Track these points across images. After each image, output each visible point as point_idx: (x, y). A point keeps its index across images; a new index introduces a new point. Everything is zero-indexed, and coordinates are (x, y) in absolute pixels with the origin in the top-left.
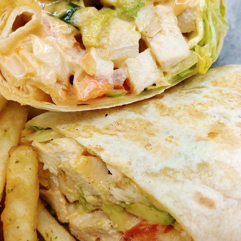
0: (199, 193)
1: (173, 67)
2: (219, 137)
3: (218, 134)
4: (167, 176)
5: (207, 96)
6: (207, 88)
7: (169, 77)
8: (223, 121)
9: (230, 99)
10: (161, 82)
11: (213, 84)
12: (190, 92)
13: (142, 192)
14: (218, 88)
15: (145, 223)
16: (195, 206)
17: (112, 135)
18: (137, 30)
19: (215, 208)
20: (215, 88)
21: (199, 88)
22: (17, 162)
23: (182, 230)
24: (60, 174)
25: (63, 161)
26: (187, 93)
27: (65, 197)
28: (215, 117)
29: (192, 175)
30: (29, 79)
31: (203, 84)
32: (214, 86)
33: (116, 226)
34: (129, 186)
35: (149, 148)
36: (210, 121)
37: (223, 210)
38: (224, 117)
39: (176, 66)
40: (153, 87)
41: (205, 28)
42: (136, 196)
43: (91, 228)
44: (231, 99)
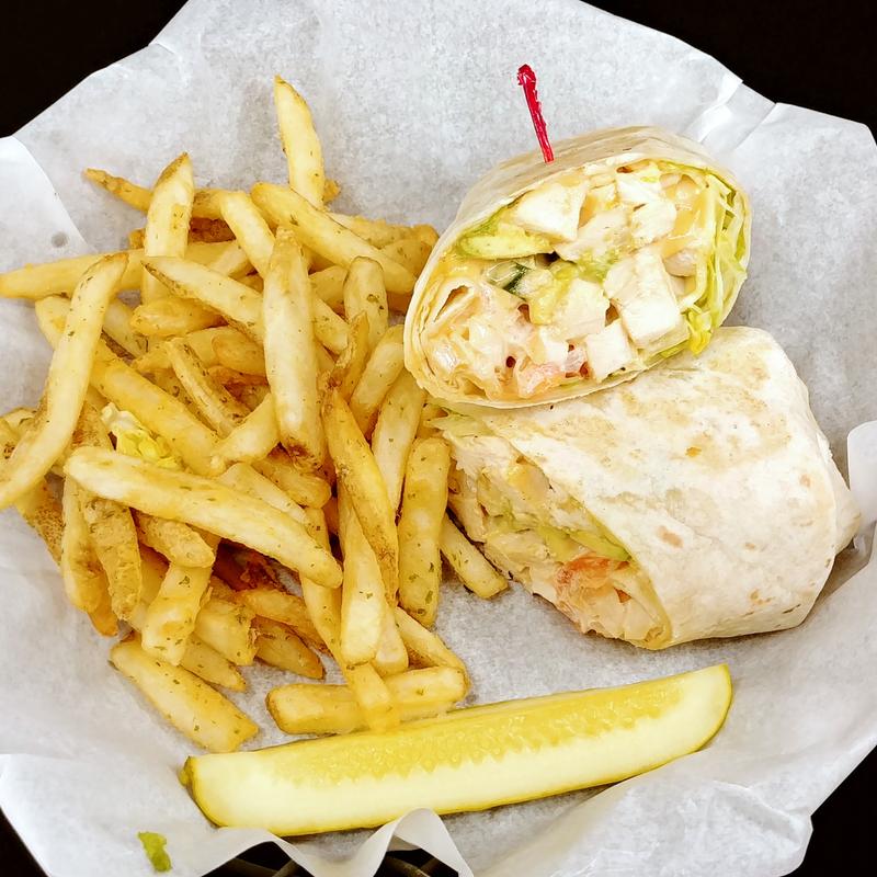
0: (663, 528)
1: (653, 343)
2: (700, 457)
3: (700, 450)
4: (627, 503)
5: (697, 388)
6: (701, 371)
7: (646, 357)
8: (711, 431)
9: (728, 395)
10: (633, 364)
11: (711, 365)
12: (676, 376)
13: (593, 520)
14: (717, 373)
15: (592, 555)
16: (658, 543)
17: (558, 439)
18: (604, 294)
19: (681, 547)
20: (712, 373)
21: (690, 370)
22: (423, 459)
23: (638, 569)
24: (480, 479)
25: (487, 465)
26: (670, 376)
27: (483, 508)
28: (701, 424)
29: (658, 505)
30: (461, 372)
31: (696, 364)
32: (712, 369)
33: (554, 555)
34: (576, 510)
35: (606, 464)
36: (694, 430)
37: (692, 549)
38: (714, 426)
39: (656, 342)
40: (622, 372)
41: (709, 278)
42: (584, 524)
43: (520, 554)
44: (730, 397)
